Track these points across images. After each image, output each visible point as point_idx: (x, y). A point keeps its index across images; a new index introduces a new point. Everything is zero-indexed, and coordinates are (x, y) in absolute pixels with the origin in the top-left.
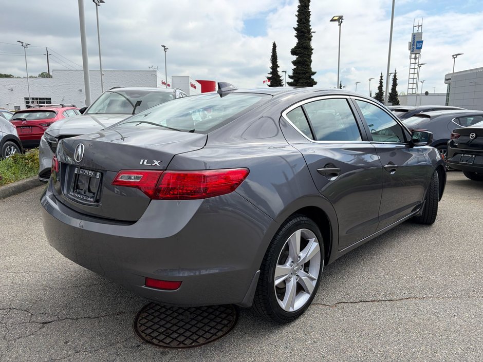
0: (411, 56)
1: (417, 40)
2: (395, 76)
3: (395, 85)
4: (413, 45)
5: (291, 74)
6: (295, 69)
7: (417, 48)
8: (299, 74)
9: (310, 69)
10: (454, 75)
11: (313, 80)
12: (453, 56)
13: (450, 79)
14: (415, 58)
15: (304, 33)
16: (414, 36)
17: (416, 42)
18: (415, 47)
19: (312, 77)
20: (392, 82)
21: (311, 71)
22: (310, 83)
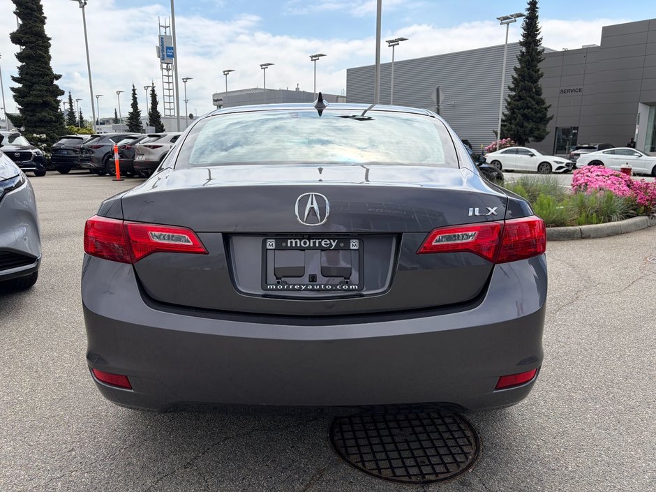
0: (161, 66)
1: (166, 45)
2: (153, 91)
3: (155, 103)
4: (163, 51)
5: (17, 75)
6: (22, 66)
7: (168, 56)
8: (33, 75)
9: (50, 69)
10: (228, 95)
11: (57, 87)
12: (224, 72)
13: (221, 100)
14: (168, 69)
15: (32, 10)
16: (162, 39)
17: (165, 48)
18: (165, 53)
19: (56, 82)
20: (151, 98)
21: (52, 73)
22: (53, 92)
